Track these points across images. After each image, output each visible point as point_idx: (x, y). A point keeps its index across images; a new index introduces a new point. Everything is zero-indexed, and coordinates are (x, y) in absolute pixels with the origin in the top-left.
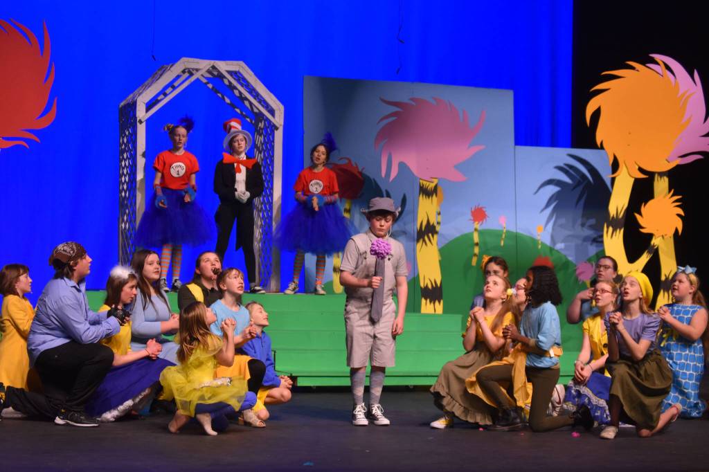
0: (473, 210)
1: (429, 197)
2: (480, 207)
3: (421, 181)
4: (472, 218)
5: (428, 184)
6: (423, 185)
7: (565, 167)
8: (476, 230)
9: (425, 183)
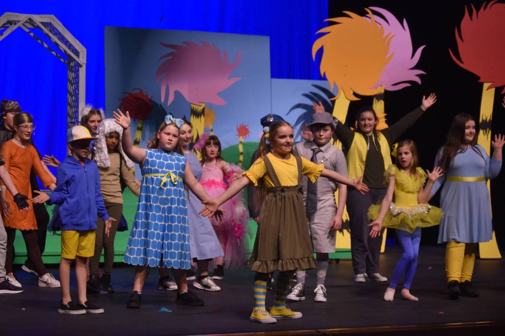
0: (239, 127)
1: (198, 117)
2: (244, 125)
3: (192, 105)
4: (238, 134)
5: (197, 107)
6: (194, 108)
7: (311, 95)
8: (241, 142)
9: (195, 106)
